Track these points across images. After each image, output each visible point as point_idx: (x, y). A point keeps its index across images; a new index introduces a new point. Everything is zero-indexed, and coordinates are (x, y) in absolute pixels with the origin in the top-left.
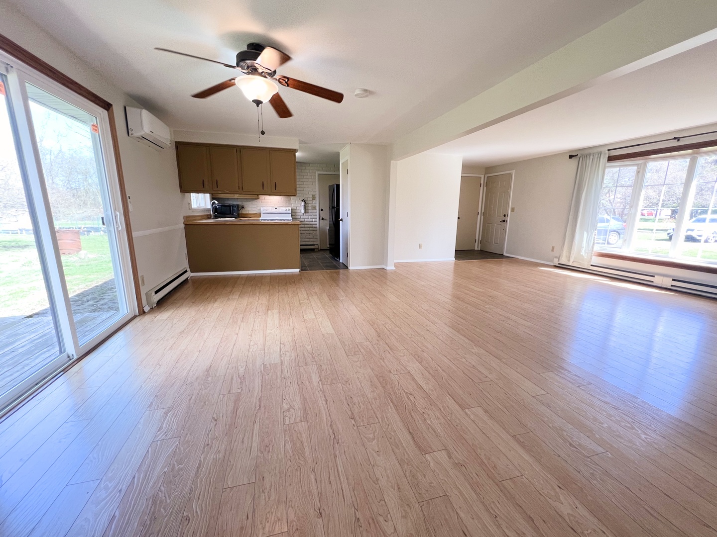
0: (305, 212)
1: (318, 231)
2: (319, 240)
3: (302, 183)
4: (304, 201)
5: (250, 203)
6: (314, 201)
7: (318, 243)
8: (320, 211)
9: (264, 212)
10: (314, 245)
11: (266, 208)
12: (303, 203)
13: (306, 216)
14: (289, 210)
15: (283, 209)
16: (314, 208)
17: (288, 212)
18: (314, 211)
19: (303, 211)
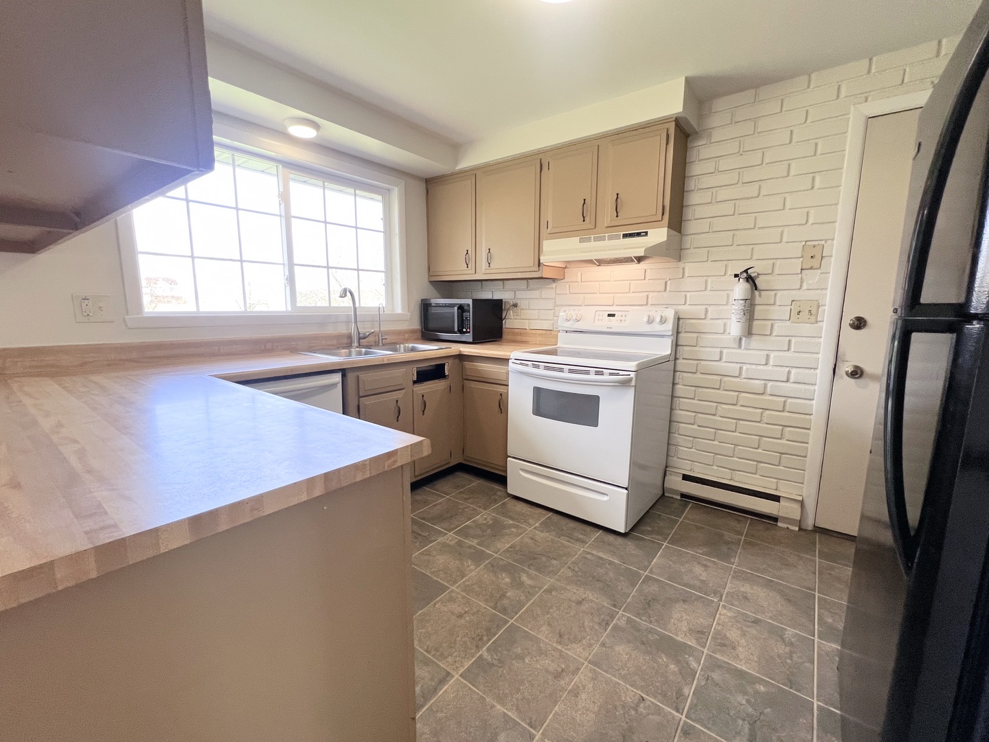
0: (749, 332)
1: (815, 437)
2: (811, 474)
3: (752, 190)
4: (750, 279)
5: (536, 294)
6: (812, 278)
7: (808, 491)
8: (846, 327)
9: (568, 325)
10: (776, 498)
11: (573, 312)
12: (740, 289)
13: (754, 352)
14: (663, 321)
15: (634, 319)
16: (810, 313)
17: (657, 328)
18: (806, 328)
19: (735, 328)
